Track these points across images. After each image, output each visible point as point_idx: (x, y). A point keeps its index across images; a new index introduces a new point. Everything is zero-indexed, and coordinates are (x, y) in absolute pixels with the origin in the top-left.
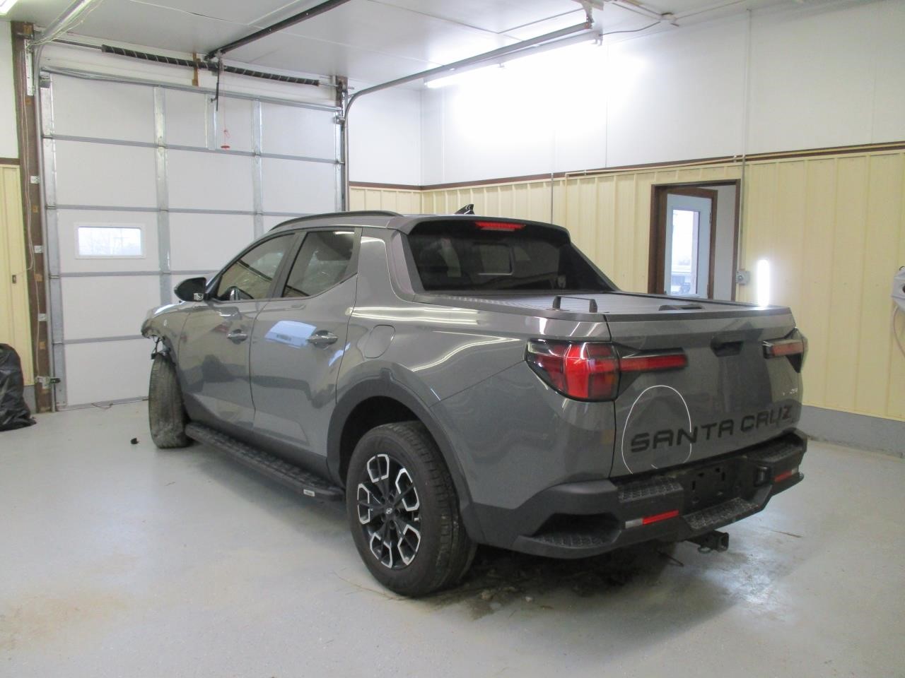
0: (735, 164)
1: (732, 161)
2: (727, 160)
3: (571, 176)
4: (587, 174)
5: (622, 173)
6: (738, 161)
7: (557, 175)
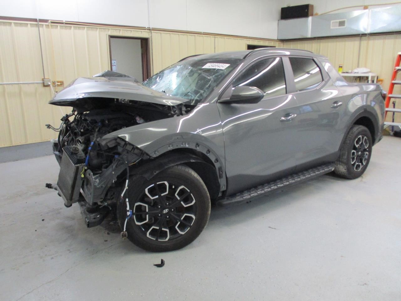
0: (147, 31)
1: (145, 29)
2: (143, 28)
3: (52, 22)
4: (66, 24)
5: (90, 27)
6: (148, 30)
7: (41, 21)
